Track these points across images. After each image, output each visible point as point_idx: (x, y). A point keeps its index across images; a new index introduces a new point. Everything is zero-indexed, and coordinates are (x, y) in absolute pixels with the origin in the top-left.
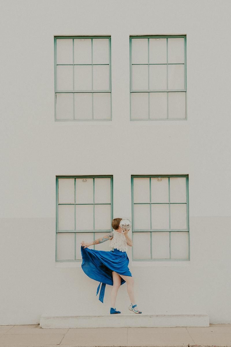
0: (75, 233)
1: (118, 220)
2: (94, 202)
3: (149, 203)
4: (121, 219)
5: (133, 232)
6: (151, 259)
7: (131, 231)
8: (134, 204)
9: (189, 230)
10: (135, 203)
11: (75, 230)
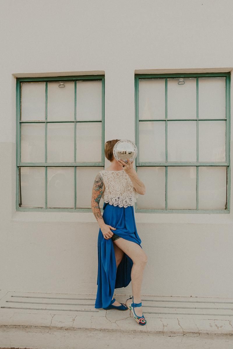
0: (45, 166)
1: (112, 144)
2: (75, 119)
3: (164, 119)
4: (117, 141)
5: (137, 166)
6: (166, 209)
7: (134, 165)
8: (139, 121)
9: (230, 164)
10: (140, 119)
11: (46, 162)
